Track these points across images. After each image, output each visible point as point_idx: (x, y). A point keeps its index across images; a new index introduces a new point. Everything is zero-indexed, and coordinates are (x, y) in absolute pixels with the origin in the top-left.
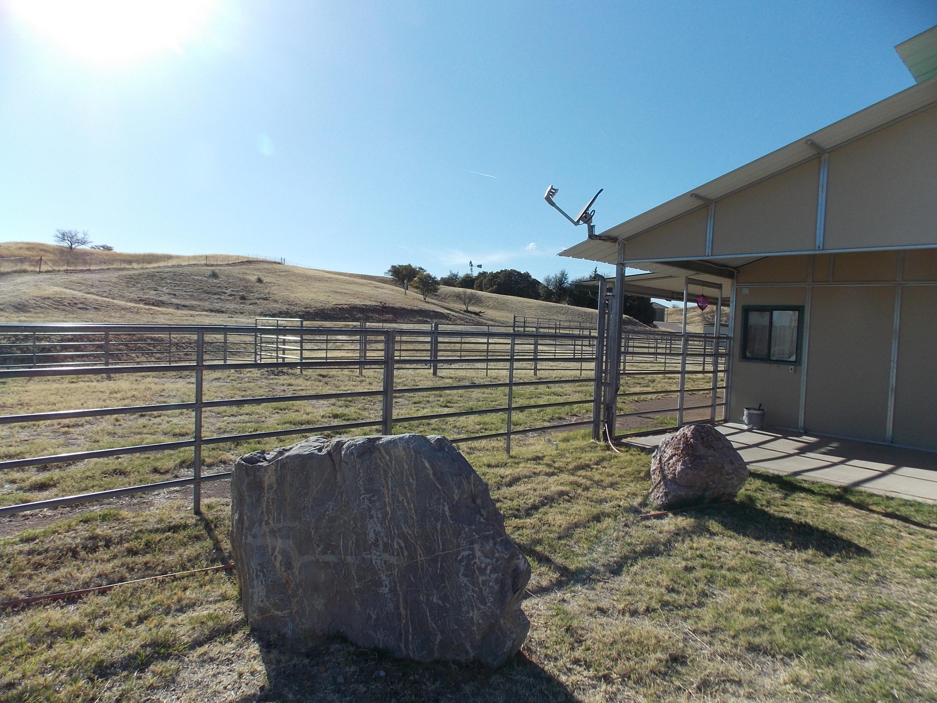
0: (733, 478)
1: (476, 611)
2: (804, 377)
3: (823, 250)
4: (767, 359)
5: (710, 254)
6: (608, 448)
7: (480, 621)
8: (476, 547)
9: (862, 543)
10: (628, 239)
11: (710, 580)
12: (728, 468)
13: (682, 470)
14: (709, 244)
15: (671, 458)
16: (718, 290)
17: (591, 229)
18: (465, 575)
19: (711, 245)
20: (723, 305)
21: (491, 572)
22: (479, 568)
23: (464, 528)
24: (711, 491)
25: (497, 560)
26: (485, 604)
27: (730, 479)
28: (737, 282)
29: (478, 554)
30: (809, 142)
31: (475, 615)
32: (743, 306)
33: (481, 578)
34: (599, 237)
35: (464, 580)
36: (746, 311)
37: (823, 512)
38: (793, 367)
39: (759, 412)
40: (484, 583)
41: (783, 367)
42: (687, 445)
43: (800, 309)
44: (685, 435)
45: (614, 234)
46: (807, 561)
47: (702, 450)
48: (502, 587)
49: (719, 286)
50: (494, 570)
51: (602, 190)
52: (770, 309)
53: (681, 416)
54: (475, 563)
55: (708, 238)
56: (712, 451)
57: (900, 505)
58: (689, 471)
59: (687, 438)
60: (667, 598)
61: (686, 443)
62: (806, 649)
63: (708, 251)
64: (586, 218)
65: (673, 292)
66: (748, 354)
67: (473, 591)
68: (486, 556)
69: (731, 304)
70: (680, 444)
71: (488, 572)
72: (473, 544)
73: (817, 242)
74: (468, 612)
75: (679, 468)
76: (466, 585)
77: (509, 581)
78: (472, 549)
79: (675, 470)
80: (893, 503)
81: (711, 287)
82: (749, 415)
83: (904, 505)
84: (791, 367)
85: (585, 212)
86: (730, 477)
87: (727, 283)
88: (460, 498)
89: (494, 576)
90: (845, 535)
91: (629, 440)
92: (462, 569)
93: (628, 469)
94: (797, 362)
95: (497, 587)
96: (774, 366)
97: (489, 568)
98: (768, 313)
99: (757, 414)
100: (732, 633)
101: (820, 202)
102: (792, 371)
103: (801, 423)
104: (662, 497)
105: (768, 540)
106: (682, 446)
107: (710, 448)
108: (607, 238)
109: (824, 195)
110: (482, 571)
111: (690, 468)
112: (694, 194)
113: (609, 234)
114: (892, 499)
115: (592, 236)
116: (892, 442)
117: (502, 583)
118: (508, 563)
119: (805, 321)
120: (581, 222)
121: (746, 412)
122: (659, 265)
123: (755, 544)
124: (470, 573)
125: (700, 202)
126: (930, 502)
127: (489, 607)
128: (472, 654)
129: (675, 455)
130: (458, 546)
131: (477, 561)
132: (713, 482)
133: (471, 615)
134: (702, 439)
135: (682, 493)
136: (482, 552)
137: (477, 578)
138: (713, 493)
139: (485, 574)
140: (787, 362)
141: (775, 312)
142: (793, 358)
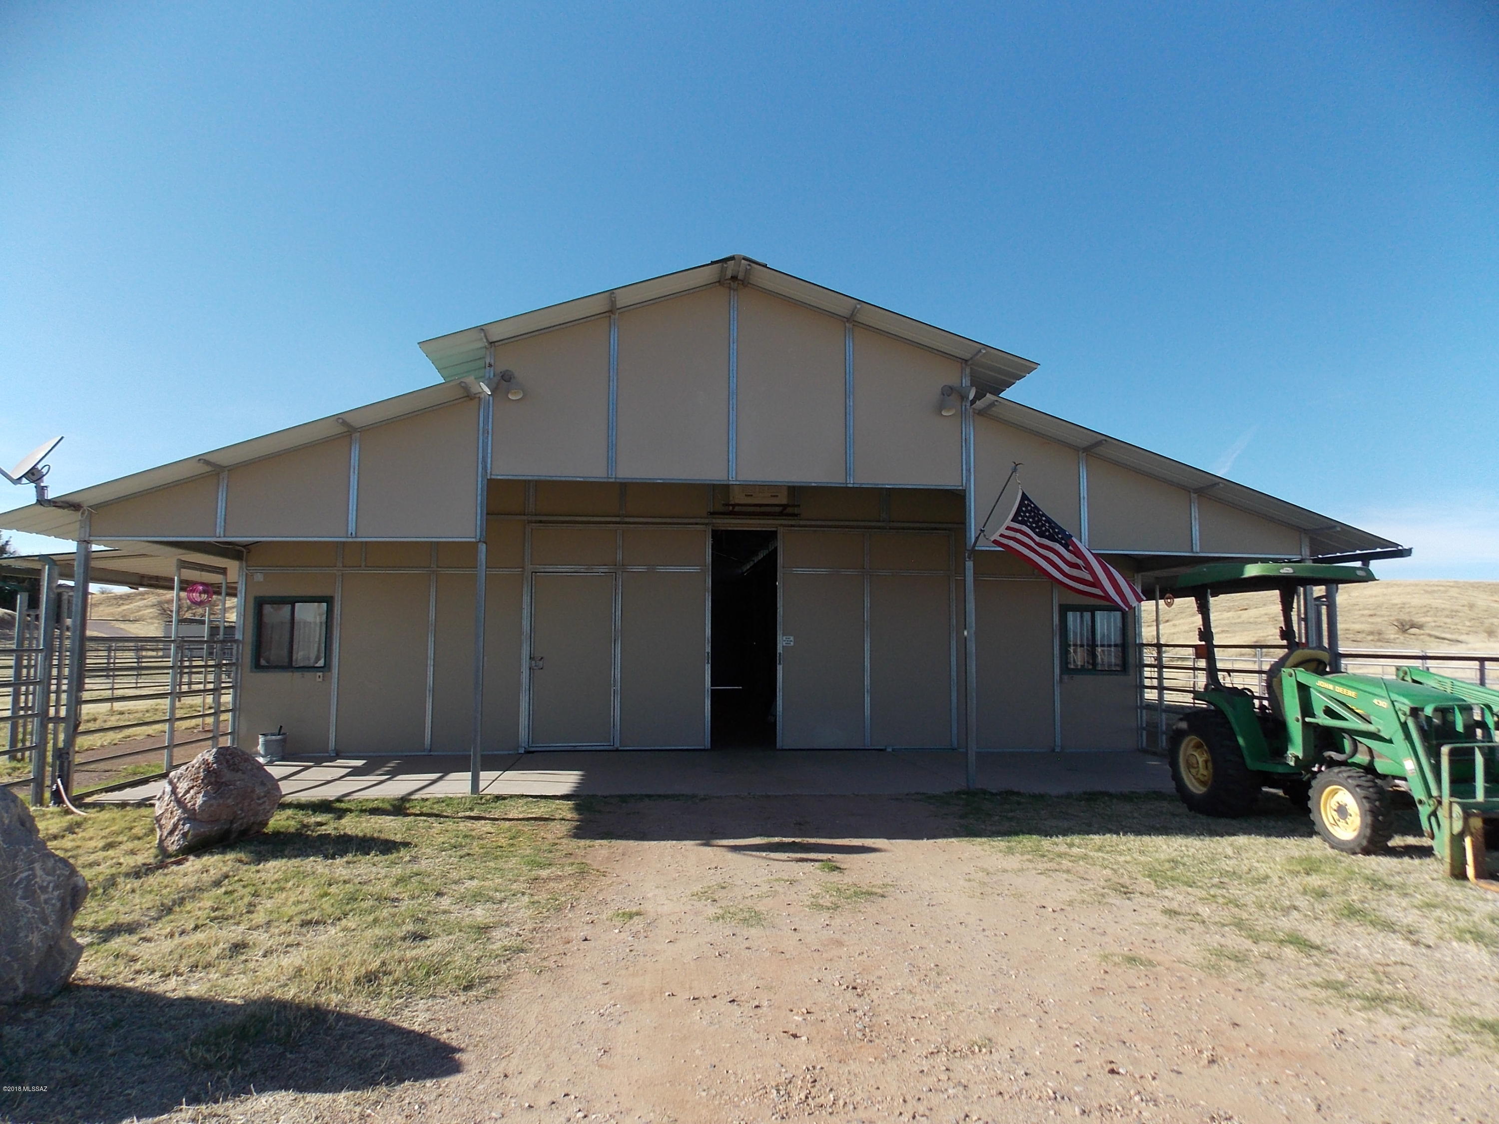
0: (264, 802)
1: (36, 933)
2: (335, 686)
3: (356, 537)
4: (289, 666)
5: (222, 535)
6: (68, 812)
7: (40, 944)
8: (37, 866)
9: (398, 838)
10: (98, 507)
11: (256, 894)
12: (260, 791)
13: (204, 802)
14: (220, 521)
15: (187, 792)
16: (221, 576)
17: (41, 490)
18: (23, 898)
19: (223, 523)
20: (228, 594)
21: (53, 890)
22: (41, 888)
23: (21, 850)
24: (240, 822)
25: (59, 877)
26: (46, 924)
27: (260, 805)
28: (247, 566)
29: (39, 872)
30: (340, 421)
31: (35, 938)
32: (256, 598)
33: (43, 897)
34: (54, 503)
35: (20, 903)
36: (260, 604)
37: (361, 823)
38: (321, 674)
39: (279, 737)
40: (46, 902)
41: (309, 675)
42: (209, 772)
43: (328, 600)
44: (205, 762)
45: (76, 499)
46: (348, 863)
47: (228, 775)
48: (63, 905)
49: (223, 571)
50: (56, 887)
51: (62, 438)
52: (292, 601)
53: (171, 757)
54: (36, 882)
55: (219, 514)
56: (240, 774)
57: (434, 803)
58: (213, 802)
59: (208, 764)
60: (213, 915)
61: (209, 771)
62: (351, 911)
63: (219, 531)
64: (34, 475)
65: (143, 576)
66: (263, 662)
67: (35, 912)
68: (48, 874)
69: (239, 596)
70: (199, 773)
71: (50, 889)
72: (33, 863)
73: (350, 528)
74: (27, 936)
75: (200, 800)
76: (24, 908)
77: (68, 900)
78: (32, 869)
79: (194, 804)
80: (428, 803)
81: (213, 572)
82: (266, 744)
83: (437, 802)
84: (319, 674)
85: (33, 468)
86: (260, 801)
87: (233, 567)
88: (11, 822)
89: (56, 893)
90: (383, 836)
91: (95, 798)
92: (20, 892)
93: (113, 828)
94: (327, 667)
95: (58, 904)
96: (298, 675)
97: (51, 885)
98: (289, 607)
99: (276, 741)
100: (286, 919)
101: (351, 484)
102: (321, 680)
103: (332, 745)
104: (178, 840)
105: (308, 856)
106: (202, 774)
107: (237, 771)
108: (67, 504)
109: (356, 477)
110: (44, 889)
111: (215, 798)
112: (201, 459)
113: (67, 499)
114: (427, 800)
115: (41, 501)
116: (430, 751)
117: (62, 899)
118: (68, 879)
119: (335, 616)
120: (24, 480)
121: (261, 739)
122: (150, 544)
123: (296, 862)
124: (30, 893)
125: (208, 469)
126: (460, 795)
127: (51, 927)
128: (22, 989)
129: (192, 788)
130: (15, 869)
131: (38, 880)
132: (242, 810)
133: (30, 938)
134: (228, 762)
135: (204, 829)
136: (44, 870)
137: (39, 897)
138: (241, 825)
139: (47, 892)
140: (313, 668)
141: (297, 604)
142: (321, 663)
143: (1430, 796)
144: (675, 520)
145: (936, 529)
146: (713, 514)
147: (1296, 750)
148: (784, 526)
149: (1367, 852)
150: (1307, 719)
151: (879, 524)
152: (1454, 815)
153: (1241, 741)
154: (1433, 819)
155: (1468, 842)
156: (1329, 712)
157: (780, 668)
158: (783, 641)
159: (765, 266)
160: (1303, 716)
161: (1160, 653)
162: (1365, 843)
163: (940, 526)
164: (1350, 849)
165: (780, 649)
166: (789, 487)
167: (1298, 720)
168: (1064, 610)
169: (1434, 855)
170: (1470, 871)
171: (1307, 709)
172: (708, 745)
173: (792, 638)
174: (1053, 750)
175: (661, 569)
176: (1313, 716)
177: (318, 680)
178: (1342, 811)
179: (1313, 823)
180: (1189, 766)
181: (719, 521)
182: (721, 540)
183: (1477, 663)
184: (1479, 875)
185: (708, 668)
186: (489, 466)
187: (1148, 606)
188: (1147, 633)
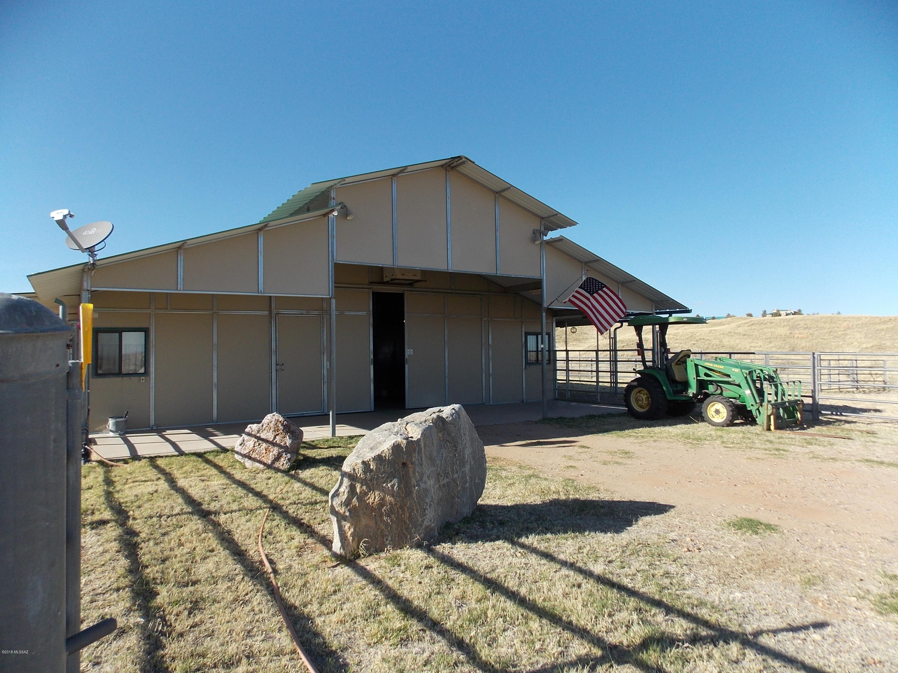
2: (153, 385)
3: (264, 293)
4: (120, 373)
5: (182, 289)
14: (180, 281)
19: (182, 282)
30: (266, 225)
32: (94, 329)
36: (96, 332)
38: (143, 378)
41: (135, 379)
43: (146, 331)
52: (120, 331)
55: (179, 276)
73: (260, 288)
84: (142, 378)
94: (146, 373)
96: (126, 379)
98: (117, 335)
101: (259, 261)
103: (152, 422)
109: (262, 257)
116: (217, 422)
119: (151, 340)
140: (135, 374)
141: (123, 333)
142: (142, 371)
143: (756, 403)
144: (353, 286)
145: (475, 294)
146: (371, 283)
147: (692, 391)
148: (408, 291)
149: (728, 425)
150: (698, 378)
151: (451, 291)
152: (769, 408)
153: (664, 388)
154: (757, 411)
155: (772, 417)
156: (706, 375)
157: (406, 366)
158: (408, 352)
159: (474, 163)
160: (697, 377)
161: (567, 354)
162: (729, 422)
163: (477, 293)
164: (722, 425)
165: (406, 357)
166: (422, 271)
167: (694, 379)
168: (527, 334)
169: (757, 424)
170: (772, 427)
171: (698, 375)
172: (373, 409)
173: (412, 350)
174: (523, 401)
175: (347, 313)
176: (699, 377)
177: (142, 381)
178: (717, 412)
179: (703, 417)
180: (637, 400)
181: (376, 287)
182: (378, 298)
183: (728, 355)
184: (777, 428)
185: (372, 367)
186: (335, 255)
187: (559, 332)
188: (559, 346)
